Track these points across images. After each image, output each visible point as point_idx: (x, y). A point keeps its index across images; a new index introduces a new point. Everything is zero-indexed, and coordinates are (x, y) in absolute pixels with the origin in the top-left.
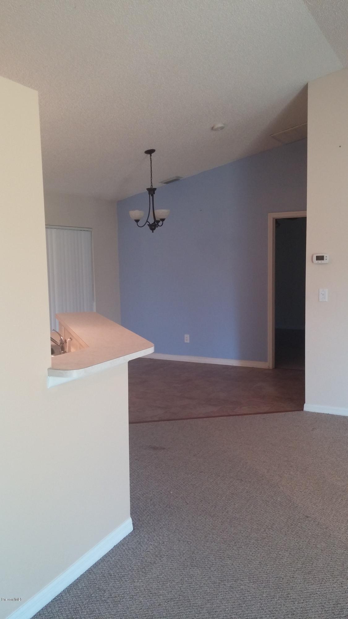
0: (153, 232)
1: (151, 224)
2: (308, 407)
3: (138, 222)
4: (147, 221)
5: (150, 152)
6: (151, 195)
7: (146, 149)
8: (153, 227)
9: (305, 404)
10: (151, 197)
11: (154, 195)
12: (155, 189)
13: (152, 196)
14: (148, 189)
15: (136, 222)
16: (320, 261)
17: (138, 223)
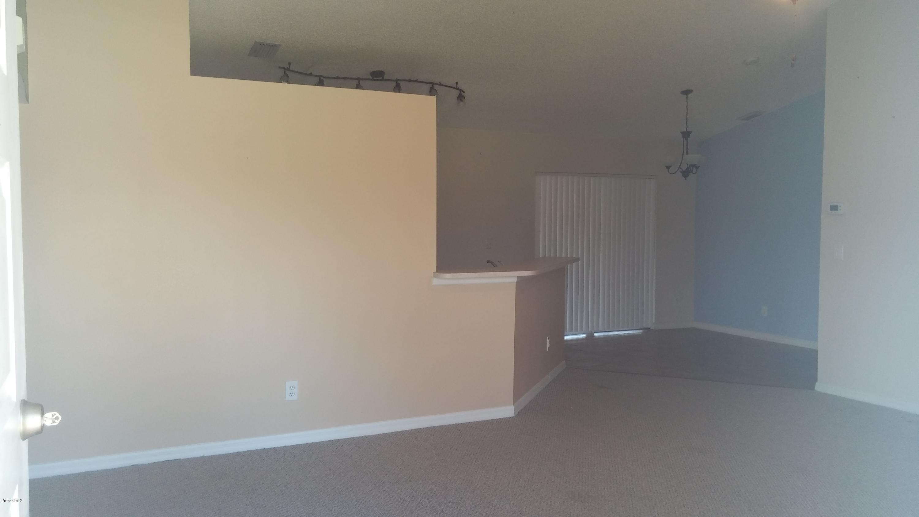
0: (686, 179)
1: (684, 170)
2: (820, 387)
3: (669, 168)
4: (680, 167)
5: (687, 92)
6: (685, 139)
7: (683, 90)
8: (685, 174)
9: (817, 383)
10: (685, 142)
11: (688, 139)
12: (690, 132)
13: (687, 139)
14: (682, 133)
15: (667, 168)
16: (834, 212)
17: (669, 170)
